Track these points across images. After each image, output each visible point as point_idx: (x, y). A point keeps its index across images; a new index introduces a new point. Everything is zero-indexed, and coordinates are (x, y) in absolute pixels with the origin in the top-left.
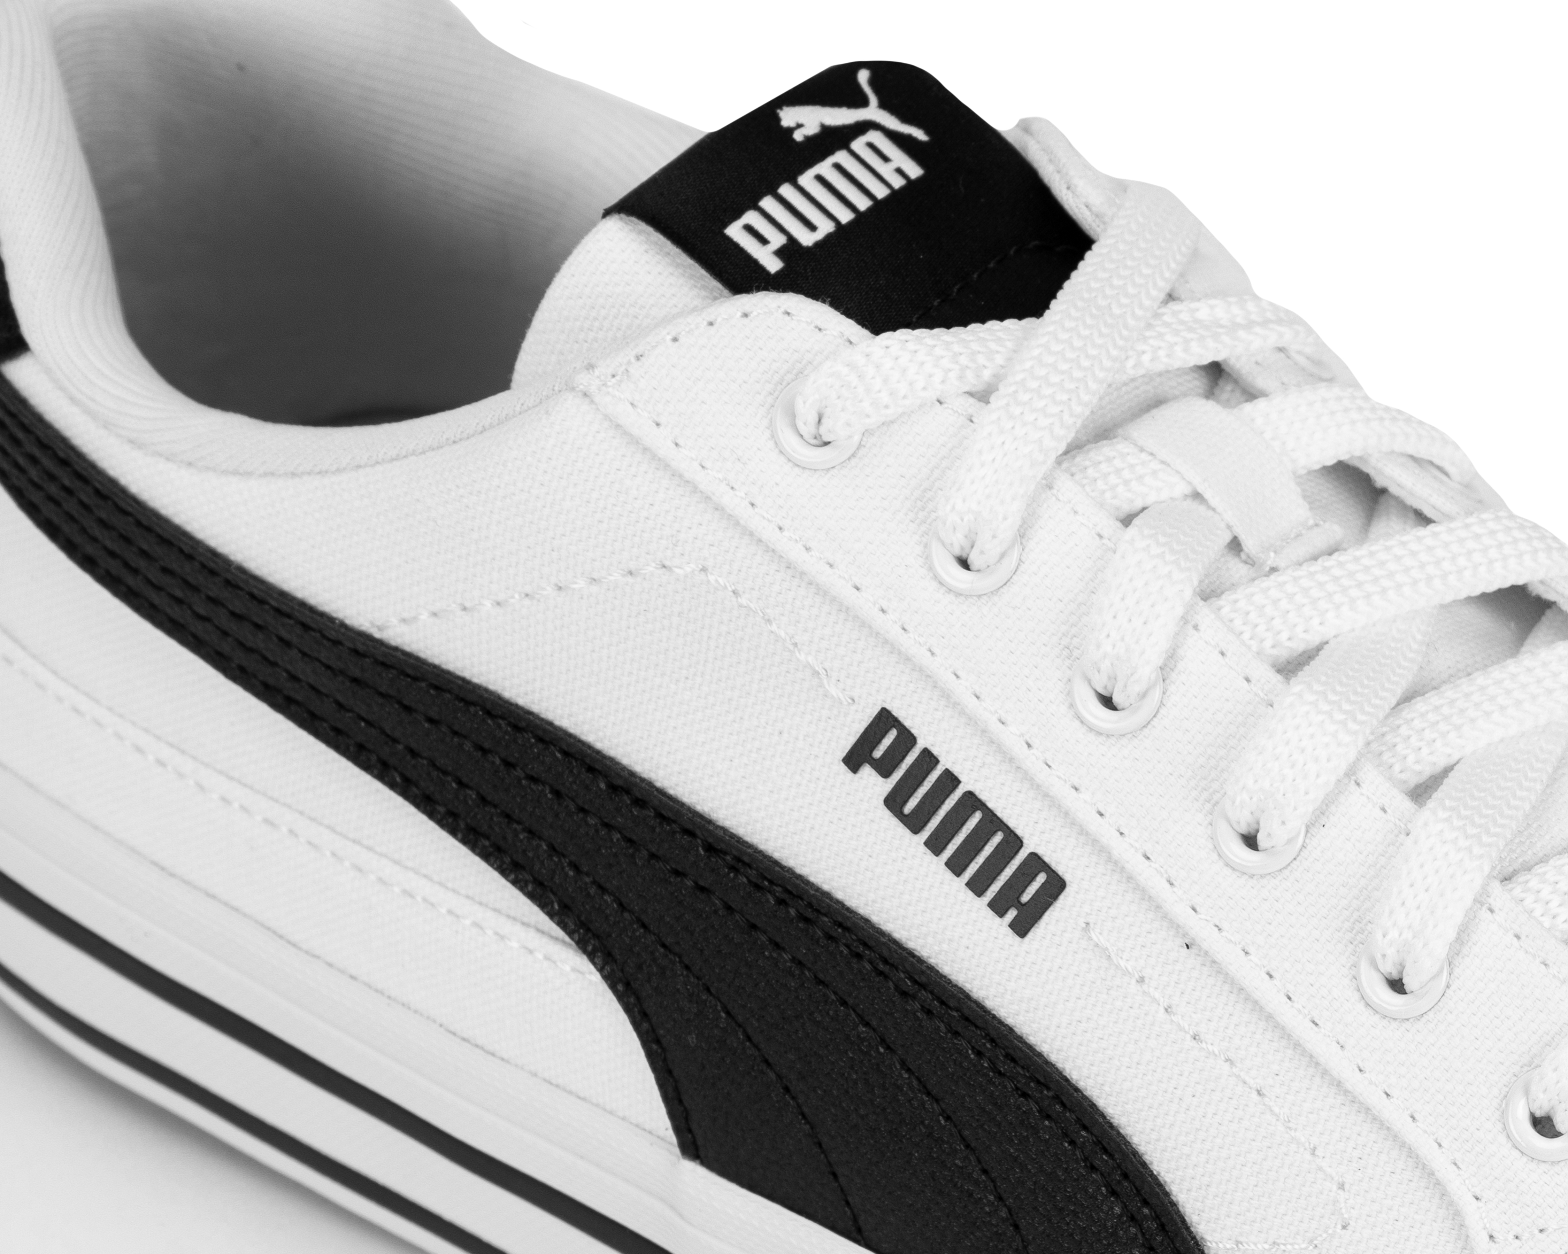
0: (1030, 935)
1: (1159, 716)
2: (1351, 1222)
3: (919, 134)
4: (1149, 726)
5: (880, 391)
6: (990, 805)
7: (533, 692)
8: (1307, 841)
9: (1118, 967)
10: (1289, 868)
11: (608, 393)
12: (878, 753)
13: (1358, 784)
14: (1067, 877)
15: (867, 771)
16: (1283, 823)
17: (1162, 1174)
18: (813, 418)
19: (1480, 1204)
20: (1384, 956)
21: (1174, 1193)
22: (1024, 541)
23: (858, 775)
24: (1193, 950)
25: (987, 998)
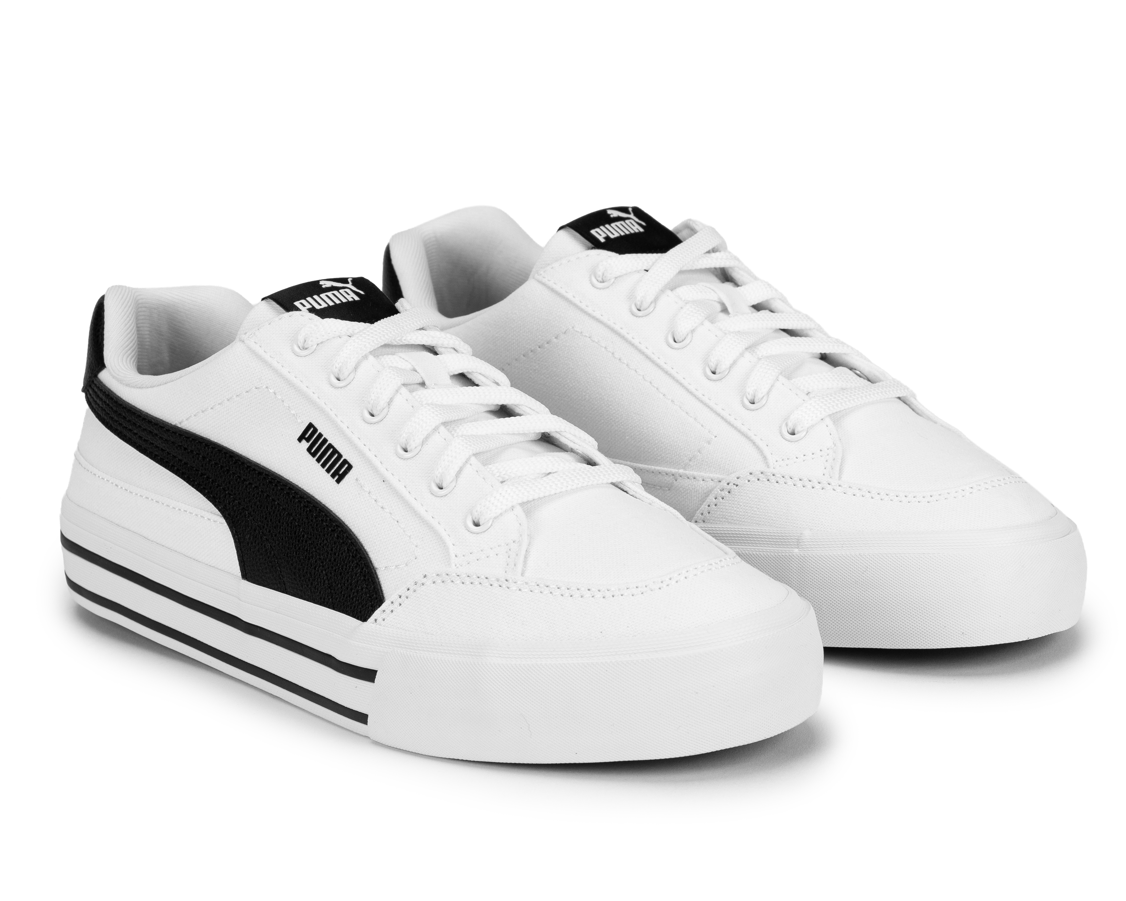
0: (341, 483)
1: (386, 418)
2: (418, 557)
3: (362, 293)
4: (383, 421)
5: (322, 331)
6: (335, 447)
7: (219, 437)
8: (422, 449)
9: (363, 490)
10: (416, 457)
11: (249, 340)
12: (307, 436)
13: (439, 433)
14: (353, 465)
15: (304, 441)
16: (414, 441)
17: (367, 549)
18: (302, 341)
19: (454, 546)
20: (437, 477)
21: (370, 555)
22: (356, 373)
23: (301, 443)
24: (385, 482)
25: (327, 504)
